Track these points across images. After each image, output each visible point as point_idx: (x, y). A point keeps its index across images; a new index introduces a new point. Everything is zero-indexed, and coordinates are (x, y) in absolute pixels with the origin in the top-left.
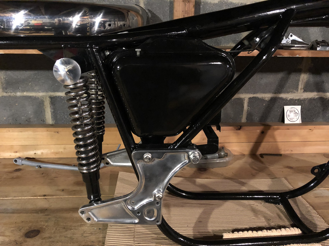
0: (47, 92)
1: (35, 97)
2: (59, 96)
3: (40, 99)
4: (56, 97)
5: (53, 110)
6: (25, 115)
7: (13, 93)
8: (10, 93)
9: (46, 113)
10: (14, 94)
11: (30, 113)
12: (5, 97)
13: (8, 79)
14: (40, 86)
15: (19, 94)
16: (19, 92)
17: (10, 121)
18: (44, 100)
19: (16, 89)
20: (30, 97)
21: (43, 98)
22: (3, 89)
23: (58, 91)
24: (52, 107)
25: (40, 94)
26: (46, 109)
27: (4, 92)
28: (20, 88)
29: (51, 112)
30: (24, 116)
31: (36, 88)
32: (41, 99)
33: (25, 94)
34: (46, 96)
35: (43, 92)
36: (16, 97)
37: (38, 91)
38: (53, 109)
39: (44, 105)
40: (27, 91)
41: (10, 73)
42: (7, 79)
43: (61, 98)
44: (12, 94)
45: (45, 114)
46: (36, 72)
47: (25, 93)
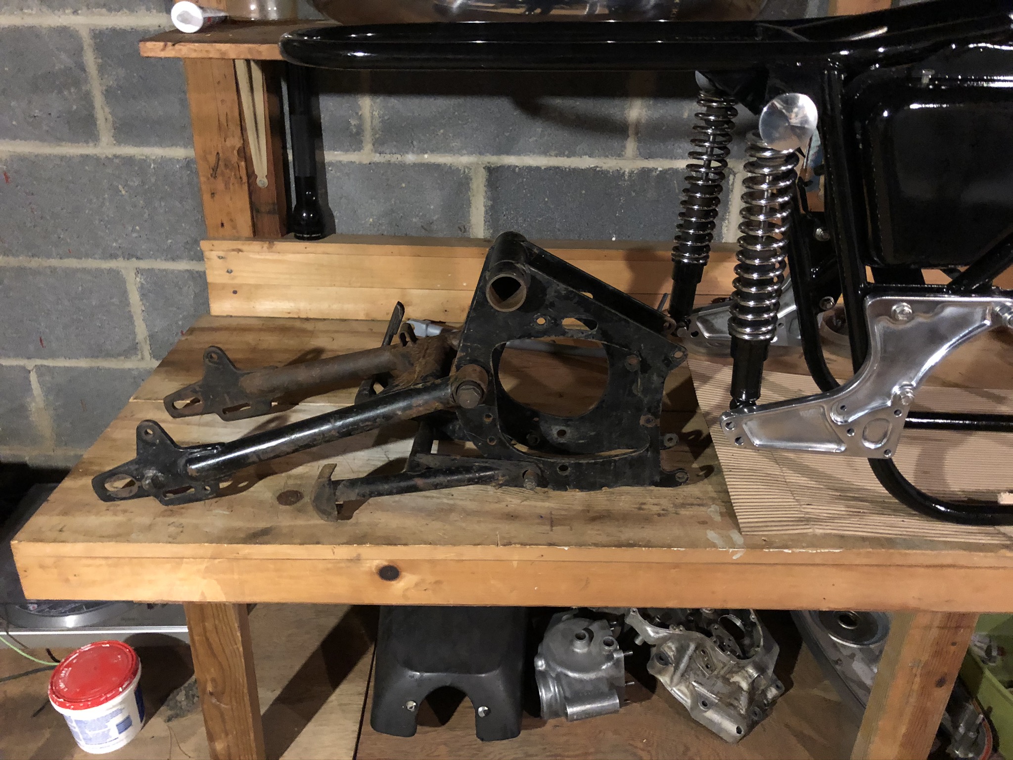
0: (481, 153)
1: (450, 167)
2: (509, 167)
3: (462, 171)
4: (502, 167)
5: (490, 203)
6: (421, 214)
7: (396, 156)
8: (389, 156)
9: (473, 210)
10: (399, 156)
11: (432, 207)
12: (377, 164)
13: (389, 119)
14: (466, 138)
15: (411, 158)
16: (413, 152)
17: (384, 228)
18: (472, 174)
19: (405, 145)
20: (437, 167)
21: (471, 169)
22: (374, 145)
23: (508, 153)
24: (489, 193)
25: (463, 160)
26: (473, 200)
27: (376, 152)
28: (415, 143)
29: (485, 206)
30: (417, 216)
31: (454, 144)
32: (465, 172)
33: (427, 158)
34: (478, 164)
35: (471, 153)
36: (402, 166)
37: (458, 152)
38: (491, 201)
39: (469, 189)
40: (432, 151)
41: (395, 103)
42: (386, 118)
43: (514, 171)
44: (396, 158)
45: (469, 212)
46: (461, 100)
47: (426, 156)
